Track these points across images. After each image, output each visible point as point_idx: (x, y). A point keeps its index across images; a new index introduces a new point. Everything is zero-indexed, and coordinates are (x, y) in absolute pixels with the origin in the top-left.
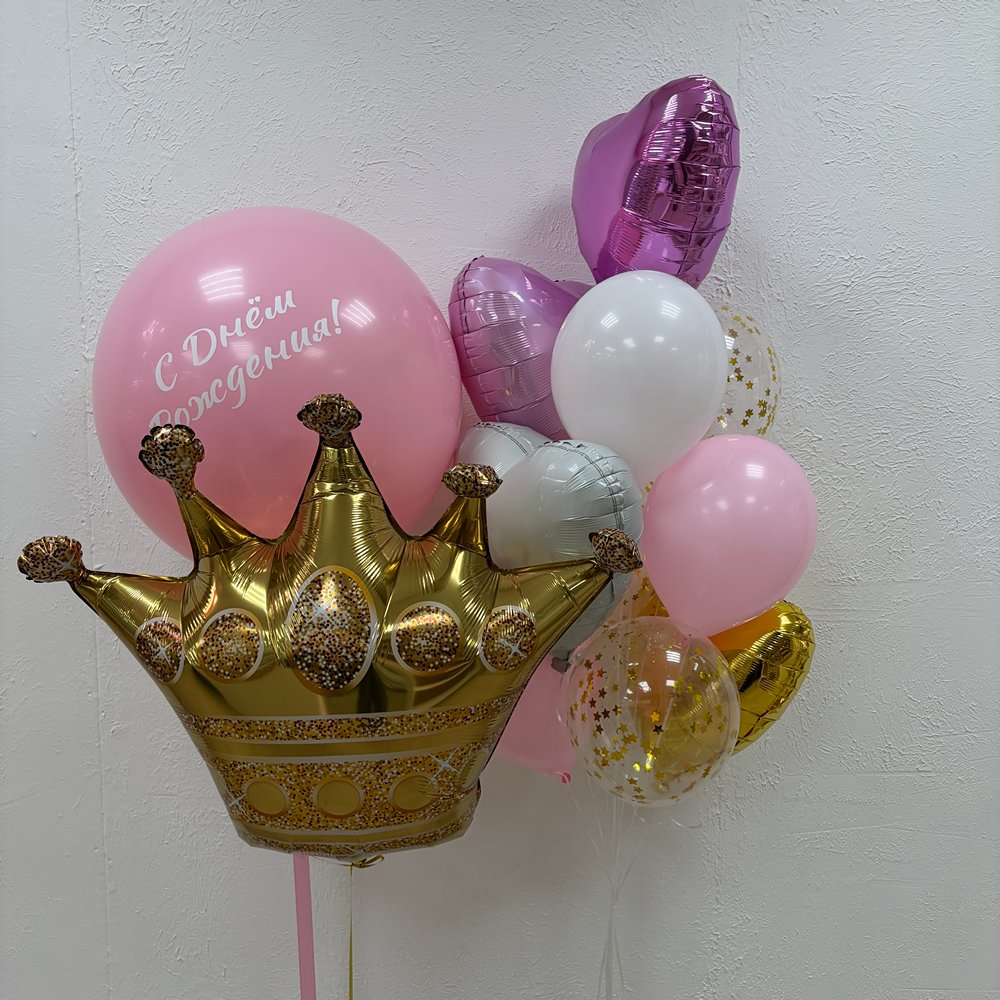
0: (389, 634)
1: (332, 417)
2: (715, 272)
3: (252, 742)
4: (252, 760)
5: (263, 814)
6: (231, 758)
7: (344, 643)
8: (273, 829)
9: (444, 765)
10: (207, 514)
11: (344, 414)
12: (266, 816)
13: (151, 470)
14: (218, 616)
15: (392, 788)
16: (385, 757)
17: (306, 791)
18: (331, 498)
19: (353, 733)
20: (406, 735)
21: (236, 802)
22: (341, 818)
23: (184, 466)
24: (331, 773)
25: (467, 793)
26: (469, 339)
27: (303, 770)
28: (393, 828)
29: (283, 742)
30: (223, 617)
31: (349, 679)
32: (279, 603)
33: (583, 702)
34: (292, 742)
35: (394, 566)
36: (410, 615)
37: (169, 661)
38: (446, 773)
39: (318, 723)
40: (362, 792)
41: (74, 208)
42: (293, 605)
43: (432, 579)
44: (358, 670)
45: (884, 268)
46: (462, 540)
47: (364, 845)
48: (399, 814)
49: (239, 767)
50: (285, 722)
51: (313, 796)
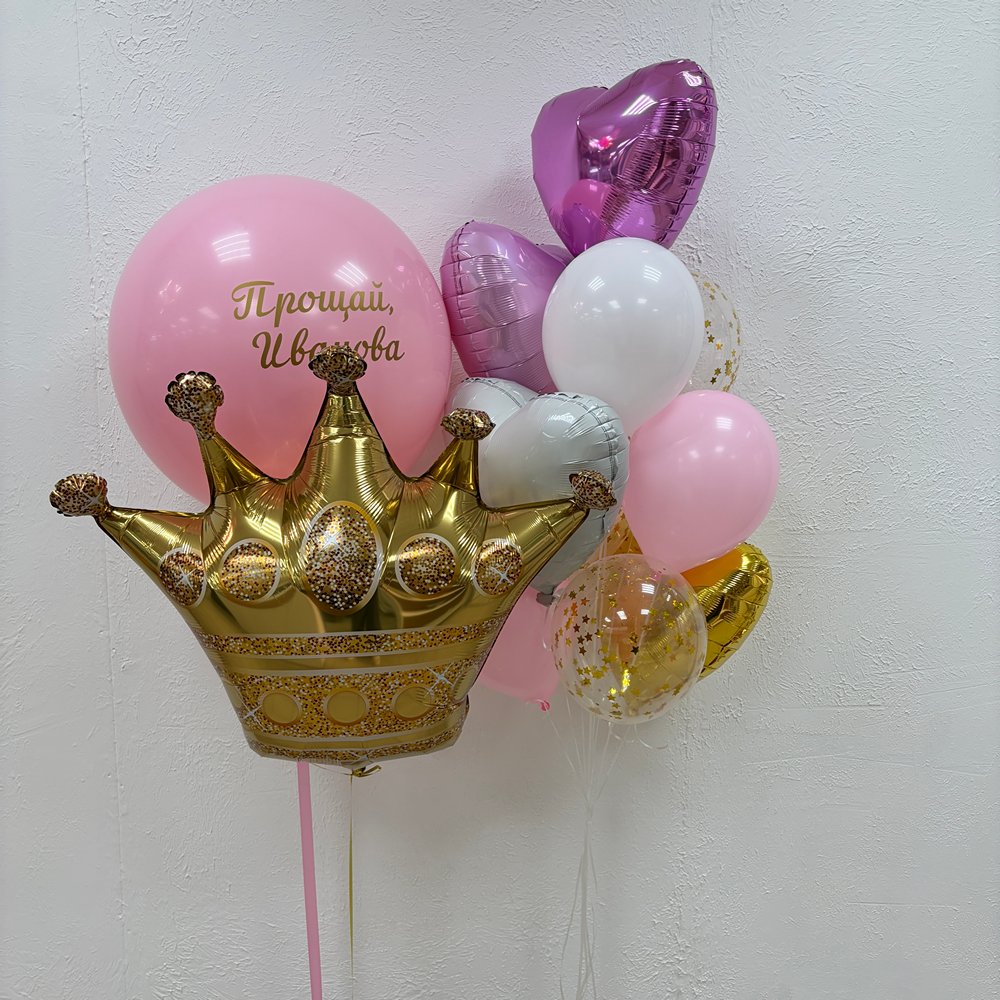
0: (393, 563)
1: (341, 366)
2: (688, 240)
3: (269, 657)
4: (269, 674)
5: (277, 724)
6: (248, 672)
7: (353, 569)
8: (285, 738)
9: (440, 678)
10: (225, 454)
11: (351, 364)
12: (279, 725)
13: (176, 413)
14: (237, 545)
15: (395, 698)
16: (389, 670)
17: (317, 701)
18: (339, 440)
19: (361, 647)
20: (408, 651)
21: (252, 713)
22: (349, 725)
23: (207, 410)
24: (341, 684)
25: (459, 705)
26: (462, 300)
27: (315, 682)
28: (394, 734)
29: (298, 657)
30: (242, 546)
31: (358, 600)
32: (294, 533)
33: (567, 627)
34: (305, 657)
35: (394, 503)
36: (411, 545)
37: (191, 586)
38: (441, 685)
39: (330, 640)
40: (367, 701)
41: (83, 174)
42: (307, 535)
43: (430, 514)
44: (366, 592)
45: (845, 238)
46: (455, 480)
47: (367, 750)
48: (399, 722)
49: (256, 680)
50: (300, 639)
51: (324, 706)
